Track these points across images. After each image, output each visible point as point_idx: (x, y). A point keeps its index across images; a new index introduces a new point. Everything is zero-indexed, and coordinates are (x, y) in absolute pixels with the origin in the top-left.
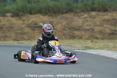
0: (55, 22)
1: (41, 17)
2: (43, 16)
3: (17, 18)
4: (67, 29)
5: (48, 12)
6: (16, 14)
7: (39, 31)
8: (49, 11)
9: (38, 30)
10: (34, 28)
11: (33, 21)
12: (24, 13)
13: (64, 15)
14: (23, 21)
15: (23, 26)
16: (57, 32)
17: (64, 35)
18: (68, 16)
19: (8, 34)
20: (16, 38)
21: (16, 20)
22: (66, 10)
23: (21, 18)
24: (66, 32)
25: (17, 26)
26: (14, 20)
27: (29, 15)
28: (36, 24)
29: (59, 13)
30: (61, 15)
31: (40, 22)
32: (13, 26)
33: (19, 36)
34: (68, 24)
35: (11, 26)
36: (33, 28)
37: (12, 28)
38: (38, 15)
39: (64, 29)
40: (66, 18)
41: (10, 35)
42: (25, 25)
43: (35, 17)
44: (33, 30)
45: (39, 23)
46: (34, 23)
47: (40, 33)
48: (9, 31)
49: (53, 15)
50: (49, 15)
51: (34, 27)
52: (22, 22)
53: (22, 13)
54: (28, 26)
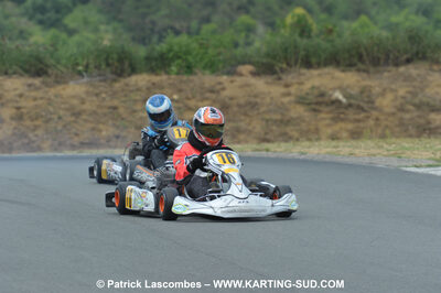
0: (377, 90)
1: (338, 74)
2: (343, 71)
3: (269, 79)
4: (411, 107)
5: (355, 60)
6: (266, 68)
7: (330, 115)
8: (360, 58)
9: (328, 113)
10: (317, 107)
11: (313, 88)
12: (288, 64)
13: (402, 69)
14: (287, 86)
15: (286, 100)
16: (382, 117)
17: (401, 124)
18: (412, 70)
19: (243, 125)
20: (266, 134)
21: (267, 83)
22: (409, 56)
23: (280, 79)
24: (407, 116)
25: (268, 100)
26: (261, 84)
27: (304, 71)
28: (322, 95)
29: (387, 63)
30: (393, 69)
31: (334, 89)
32: (258, 100)
33: (274, 128)
34: (414, 94)
35: (252, 100)
36: (313, 106)
37: (254, 106)
38: (326, 70)
39: (402, 109)
40: (408, 78)
41: (250, 128)
42: (292, 98)
43: (319, 75)
44: (315, 110)
45: (331, 92)
46: (316, 92)
47: (333, 119)
48: (246, 114)
49: (372, 69)
50: (359, 70)
51: (317, 103)
52: (283, 90)
53: (284, 66)
54: (301, 100)
